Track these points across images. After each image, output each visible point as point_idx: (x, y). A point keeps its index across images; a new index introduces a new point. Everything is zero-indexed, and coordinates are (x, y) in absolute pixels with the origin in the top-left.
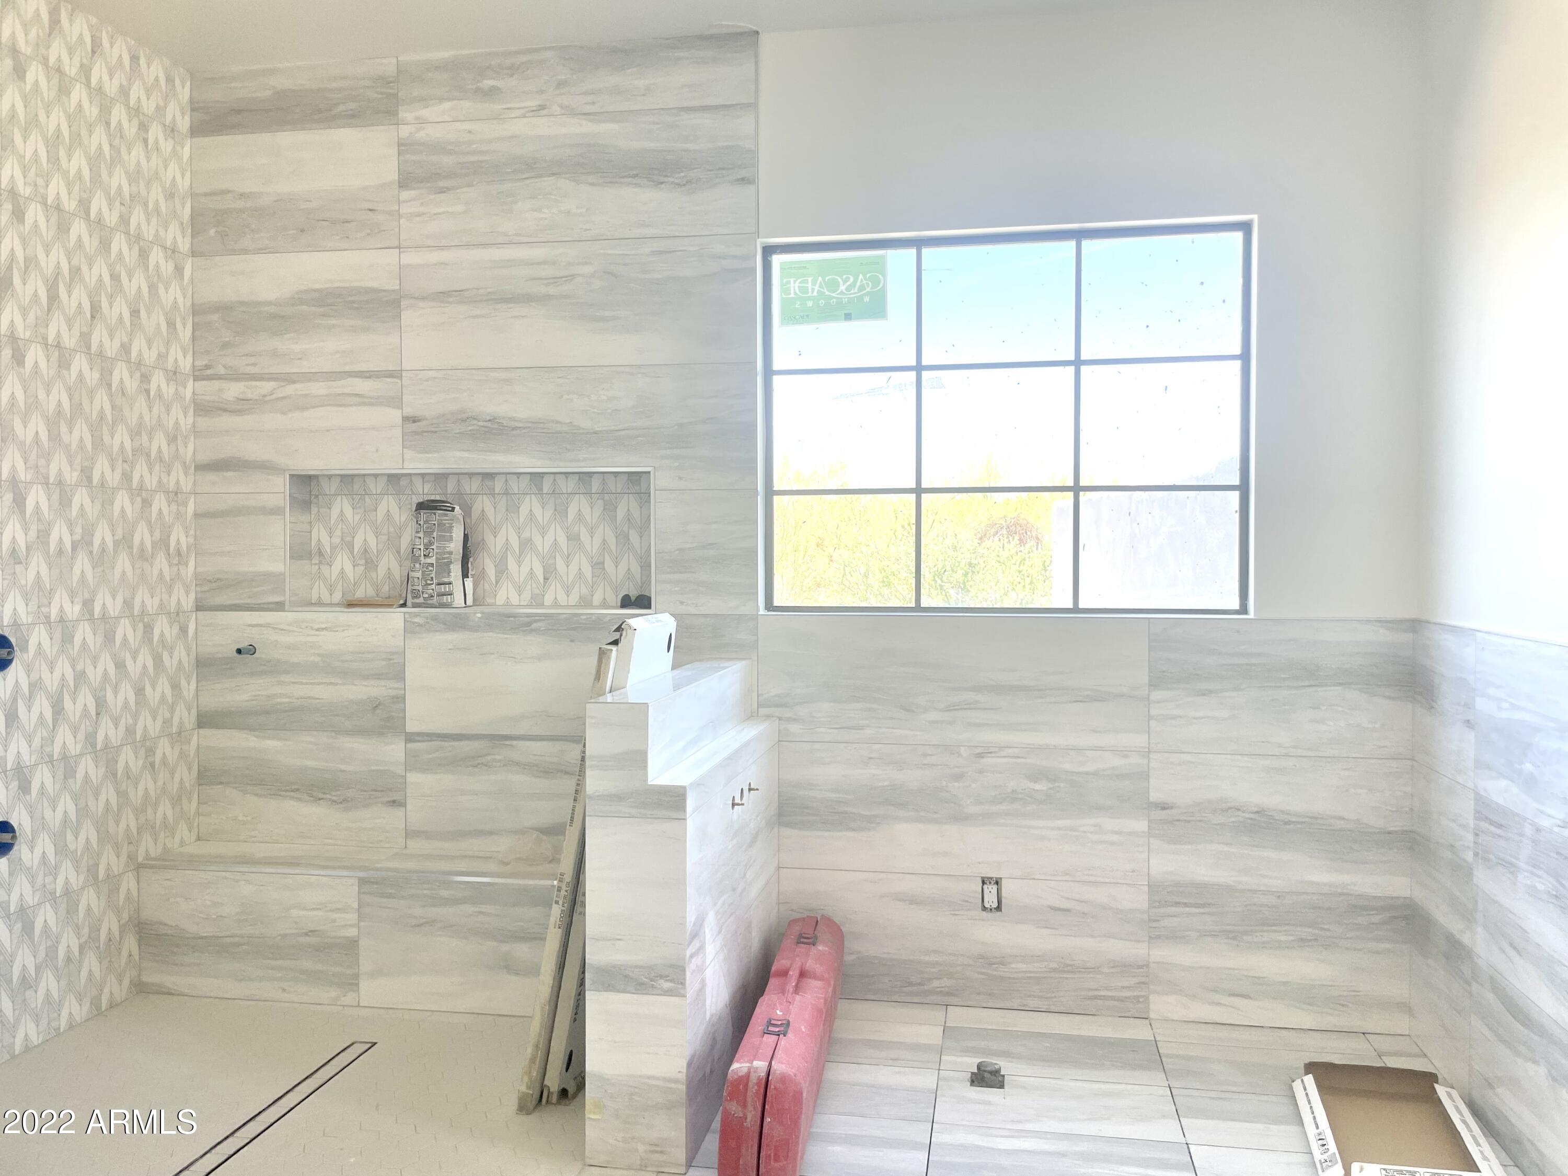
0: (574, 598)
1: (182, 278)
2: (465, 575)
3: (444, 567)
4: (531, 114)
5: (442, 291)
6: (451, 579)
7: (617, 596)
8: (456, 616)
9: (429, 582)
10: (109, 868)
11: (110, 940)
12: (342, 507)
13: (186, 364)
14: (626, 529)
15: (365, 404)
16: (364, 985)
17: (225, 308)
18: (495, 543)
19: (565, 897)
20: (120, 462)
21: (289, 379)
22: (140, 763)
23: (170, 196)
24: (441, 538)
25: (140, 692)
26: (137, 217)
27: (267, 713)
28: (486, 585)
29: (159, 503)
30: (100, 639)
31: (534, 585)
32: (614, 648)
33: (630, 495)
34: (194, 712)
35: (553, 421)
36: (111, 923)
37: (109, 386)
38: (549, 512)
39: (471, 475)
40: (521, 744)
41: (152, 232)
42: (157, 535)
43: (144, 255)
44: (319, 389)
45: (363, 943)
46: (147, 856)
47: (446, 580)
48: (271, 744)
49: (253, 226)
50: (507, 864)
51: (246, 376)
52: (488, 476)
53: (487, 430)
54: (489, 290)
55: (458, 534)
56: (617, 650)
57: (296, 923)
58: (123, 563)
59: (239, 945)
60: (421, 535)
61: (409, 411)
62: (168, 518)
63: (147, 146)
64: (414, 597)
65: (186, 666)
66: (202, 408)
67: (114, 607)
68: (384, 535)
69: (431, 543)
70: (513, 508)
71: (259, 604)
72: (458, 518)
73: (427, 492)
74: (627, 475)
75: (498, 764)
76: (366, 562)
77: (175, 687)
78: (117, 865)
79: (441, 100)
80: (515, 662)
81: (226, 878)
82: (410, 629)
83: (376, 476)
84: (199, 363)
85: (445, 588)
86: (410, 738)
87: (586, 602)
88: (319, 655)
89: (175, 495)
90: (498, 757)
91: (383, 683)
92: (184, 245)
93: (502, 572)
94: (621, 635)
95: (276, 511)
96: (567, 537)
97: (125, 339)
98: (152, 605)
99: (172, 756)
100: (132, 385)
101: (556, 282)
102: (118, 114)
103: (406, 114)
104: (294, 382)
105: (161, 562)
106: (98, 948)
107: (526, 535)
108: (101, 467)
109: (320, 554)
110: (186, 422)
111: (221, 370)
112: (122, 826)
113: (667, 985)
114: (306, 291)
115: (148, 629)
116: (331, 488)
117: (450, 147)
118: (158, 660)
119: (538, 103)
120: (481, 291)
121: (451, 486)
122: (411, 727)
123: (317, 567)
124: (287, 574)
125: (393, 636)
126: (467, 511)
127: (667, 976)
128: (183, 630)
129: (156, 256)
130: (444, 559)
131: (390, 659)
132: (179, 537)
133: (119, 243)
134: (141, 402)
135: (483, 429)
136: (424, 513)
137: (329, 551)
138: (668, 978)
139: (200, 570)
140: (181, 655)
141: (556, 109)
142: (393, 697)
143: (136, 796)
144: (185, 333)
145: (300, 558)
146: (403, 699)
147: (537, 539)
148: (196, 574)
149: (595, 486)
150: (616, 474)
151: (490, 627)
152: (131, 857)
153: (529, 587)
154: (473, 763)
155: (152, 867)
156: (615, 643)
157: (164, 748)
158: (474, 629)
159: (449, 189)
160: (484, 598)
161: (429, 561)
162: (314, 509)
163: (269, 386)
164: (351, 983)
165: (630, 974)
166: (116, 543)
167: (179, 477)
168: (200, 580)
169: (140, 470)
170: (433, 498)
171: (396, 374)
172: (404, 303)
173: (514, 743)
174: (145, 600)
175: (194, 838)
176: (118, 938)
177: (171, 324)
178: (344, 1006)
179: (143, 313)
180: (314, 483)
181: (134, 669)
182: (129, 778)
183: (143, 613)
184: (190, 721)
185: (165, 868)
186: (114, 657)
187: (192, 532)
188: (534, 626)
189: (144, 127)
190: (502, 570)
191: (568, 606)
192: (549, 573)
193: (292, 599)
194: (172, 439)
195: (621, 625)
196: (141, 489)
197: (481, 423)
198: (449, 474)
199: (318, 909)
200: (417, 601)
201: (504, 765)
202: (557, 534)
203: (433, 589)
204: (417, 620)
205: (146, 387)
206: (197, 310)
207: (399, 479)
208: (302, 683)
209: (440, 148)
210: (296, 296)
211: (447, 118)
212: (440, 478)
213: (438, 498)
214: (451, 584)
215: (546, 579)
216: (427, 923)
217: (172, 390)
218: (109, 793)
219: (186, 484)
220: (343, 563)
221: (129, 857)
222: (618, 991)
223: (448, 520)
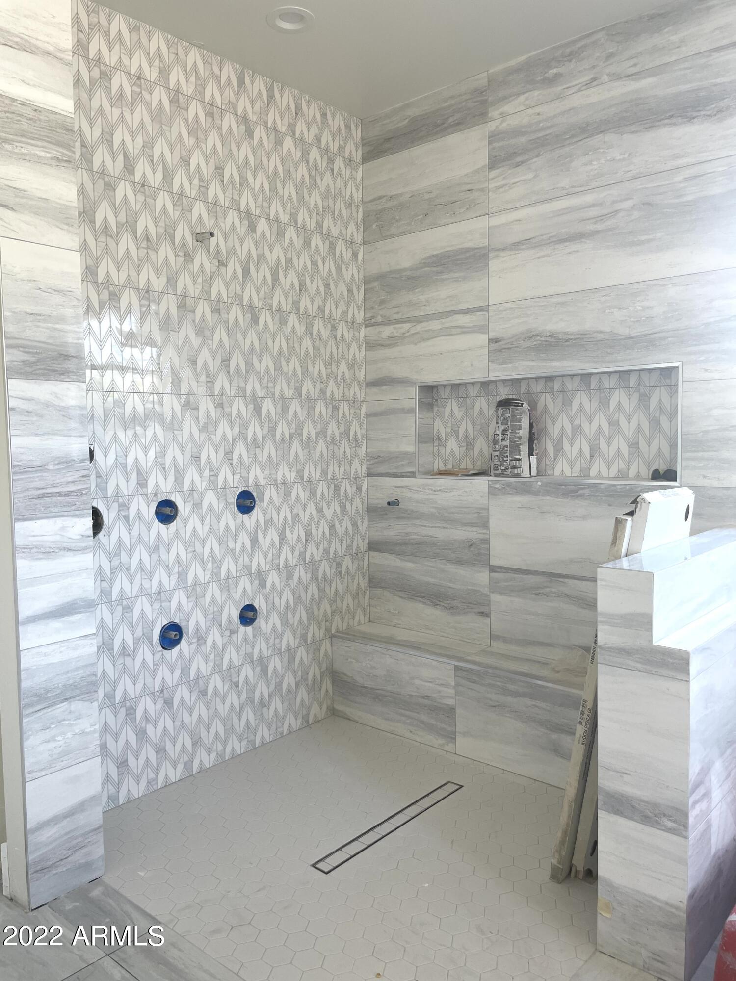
0: (614, 471)
1: (357, 259)
2: (531, 453)
3: (516, 448)
4: (585, 87)
5: (516, 241)
6: (521, 457)
7: (649, 470)
8: (524, 483)
9: (505, 459)
10: (314, 635)
11: (315, 680)
12: (452, 407)
13: (360, 317)
14: (657, 415)
15: (464, 332)
16: (459, 740)
17: (381, 277)
18: (554, 430)
19: (587, 721)
20: (319, 383)
21: (418, 320)
22: (333, 571)
23: (349, 206)
24: (514, 427)
25: (332, 527)
26: (328, 222)
27: (406, 544)
28: (547, 460)
29: (344, 408)
30: (307, 494)
31: (583, 461)
32: (629, 519)
33: (662, 387)
34: (366, 541)
35: (597, 332)
36: (315, 671)
37: (312, 334)
38: (595, 404)
39: (537, 379)
40: (570, 582)
41: (337, 231)
42: (342, 429)
43: (332, 247)
44: (435, 325)
45: (459, 711)
46: (338, 630)
47: (517, 457)
48: (410, 565)
49: (397, 217)
50: (558, 672)
51: (394, 321)
52: (550, 379)
53: (547, 343)
54: (551, 235)
55: (525, 422)
56: (633, 521)
57: (418, 688)
58: (321, 446)
59: (386, 696)
60: (500, 424)
61: (492, 335)
62: (349, 418)
63: (333, 173)
64: (495, 470)
65: (361, 511)
66: (370, 345)
67: (316, 475)
68: (478, 425)
69: (506, 430)
70: (567, 403)
71: (401, 473)
72: (525, 411)
73: (505, 393)
74: (659, 371)
75: (554, 595)
76: (467, 445)
77: (354, 524)
78: (319, 634)
79: (518, 95)
80: (567, 520)
81: (378, 651)
82: (493, 492)
83: (473, 384)
84: (368, 316)
85: (516, 463)
86: (493, 569)
87: (623, 475)
88: (436, 508)
89: (354, 403)
90: (553, 590)
91: (475, 529)
92: (358, 238)
93: (559, 451)
94: (636, 508)
95: (411, 411)
96: (609, 423)
97: (321, 303)
98: (339, 473)
99: (353, 568)
100: (326, 333)
101: (602, 219)
102: (314, 154)
103: (494, 113)
104: (421, 322)
105: (345, 445)
106: (307, 685)
107: (577, 422)
108: (308, 386)
109: (439, 439)
110: (360, 356)
111: (379, 319)
112: (322, 611)
113: (670, 824)
114: (429, 257)
115: (337, 488)
116: (444, 393)
117: (524, 130)
118: (343, 508)
119: (592, 76)
120: (544, 237)
121: (523, 389)
122: (493, 562)
123: (437, 448)
124: (417, 453)
125: (481, 497)
126: (533, 406)
127: (671, 817)
128: (359, 489)
129: (340, 247)
130: (515, 442)
131: (480, 513)
132: (356, 429)
133: (316, 240)
134: (332, 343)
135: (544, 343)
136: (502, 409)
137: (444, 437)
138: (671, 818)
139: (369, 450)
140: (357, 505)
141: (605, 78)
142: (482, 540)
143: (330, 591)
144: (359, 296)
145: (426, 442)
146: (487, 541)
147: (585, 426)
148: (367, 453)
149: (633, 381)
150: (650, 370)
151: (548, 493)
152: (328, 630)
153: (578, 462)
154: (536, 592)
155: (342, 638)
156: (631, 513)
157: (347, 562)
158: (536, 494)
159: (522, 162)
160: (545, 470)
161: (505, 443)
162: (435, 409)
163: (407, 326)
164: (451, 737)
165: (637, 806)
166: (317, 434)
167: (356, 391)
168: (370, 457)
169: (331, 387)
170: (511, 397)
171: (484, 309)
172: (491, 255)
173: (566, 580)
174: (335, 470)
175: (367, 620)
176: (319, 679)
177: (350, 291)
178: (447, 751)
179: (332, 286)
180: (435, 391)
181: (328, 513)
182: (326, 580)
183: (334, 478)
184: (364, 546)
185: (347, 639)
186: (316, 505)
187: (364, 426)
188: (581, 492)
189: (331, 161)
190: (559, 449)
191: (609, 478)
192: (595, 451)
193: (420, 469)
194: (351, 367)
195: (637, 498)
196: (332, 400)
197: (543, 339)
198: (522, 379)
199: (430, 682)
200: (496, 472)
201: (558, 597)
202: (601, 420)
203: (508, 464)
204: (497, 486)
205: (334, 333)
206: (367, 281)
207: (488, 385)
208: (425, 526)
209: (517, 132)
210: (423, 261)
211: (522, 108)
212: (516, 382)
213: (514, 397)
214: (520, 460)
215: (592, 456)
216: (499, 706)
217: (351, 335)
218: (313, 589)
219: (361, 396)
220: (452, 445)
221: (326, 630)
222: (626, 817)
223: (518, 413)
